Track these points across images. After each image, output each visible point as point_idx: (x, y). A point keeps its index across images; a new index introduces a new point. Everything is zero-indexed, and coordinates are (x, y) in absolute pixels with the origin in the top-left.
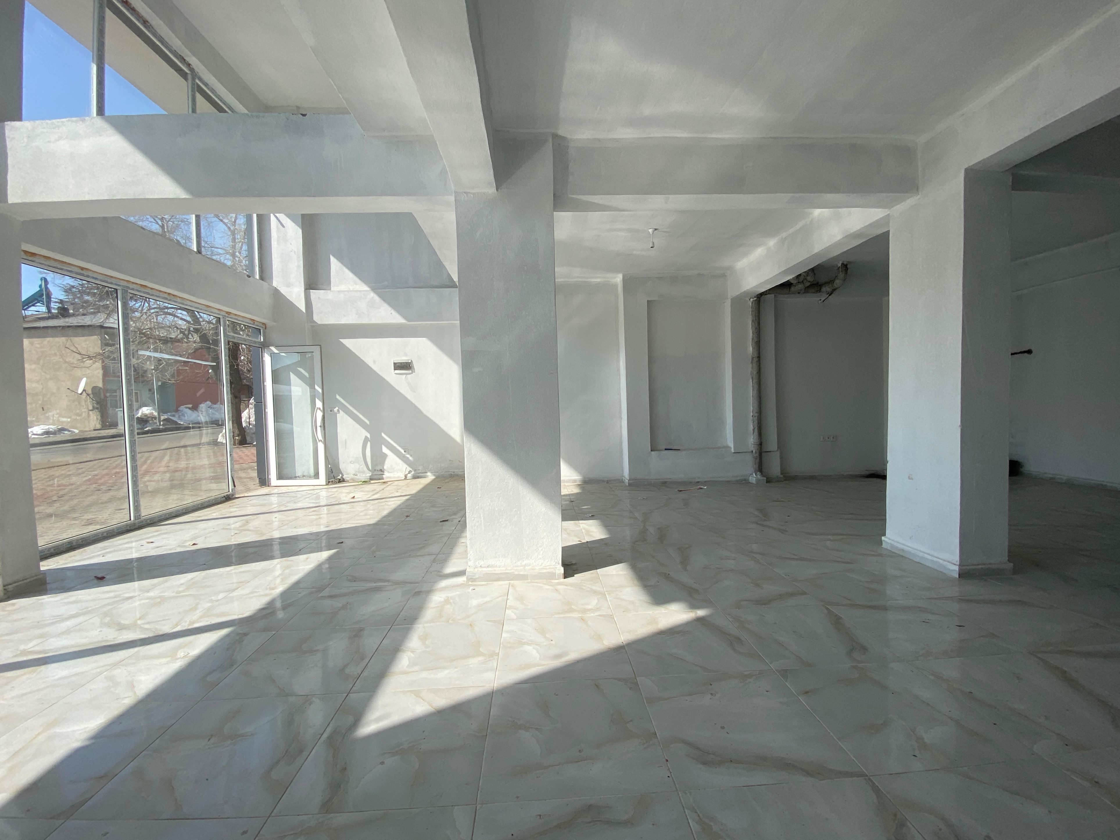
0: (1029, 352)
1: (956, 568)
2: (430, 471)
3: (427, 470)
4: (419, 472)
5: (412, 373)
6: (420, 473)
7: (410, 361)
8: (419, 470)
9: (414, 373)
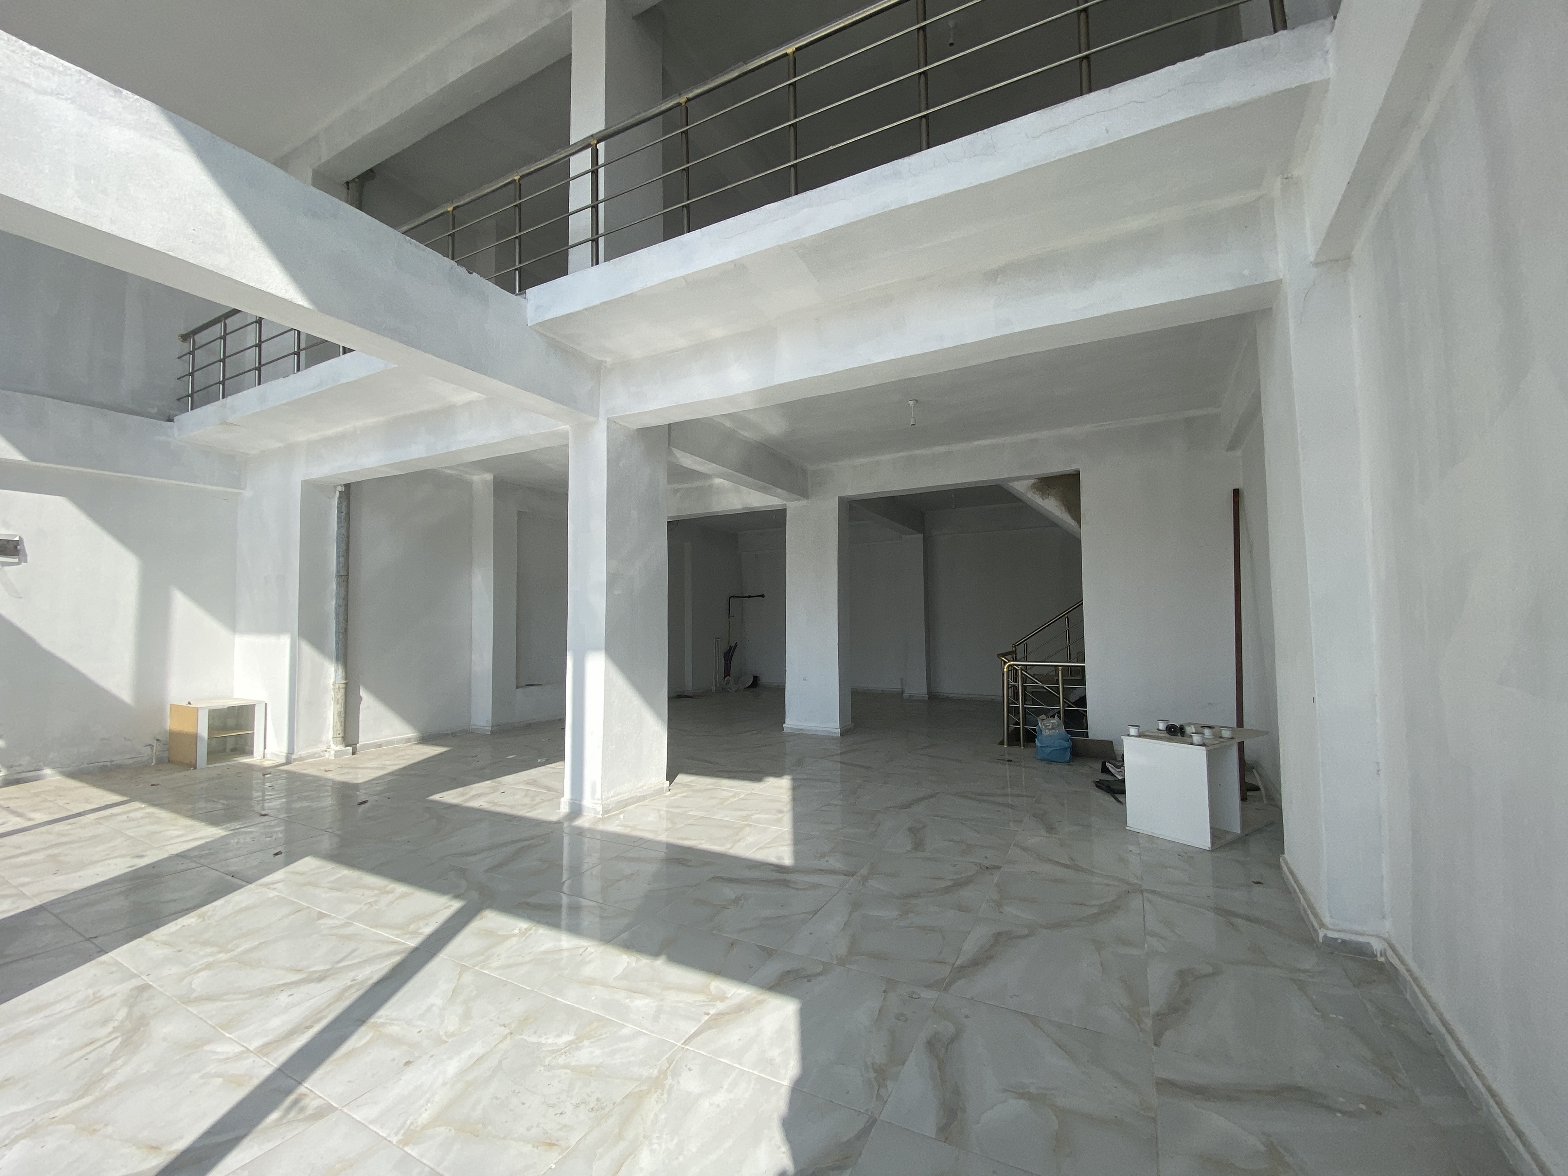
0: (763, 596)
1: (839, 730)
2: (52, 765)
3: (41, 764)
4: (19, 769)
5: (18, 564)
6: (23, 772)
7: (17, 539)
8: (20, 765)
9: (23, 564)
